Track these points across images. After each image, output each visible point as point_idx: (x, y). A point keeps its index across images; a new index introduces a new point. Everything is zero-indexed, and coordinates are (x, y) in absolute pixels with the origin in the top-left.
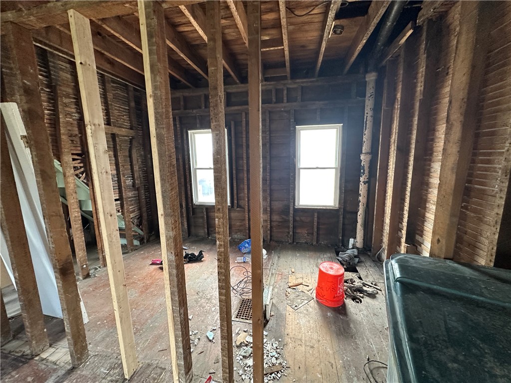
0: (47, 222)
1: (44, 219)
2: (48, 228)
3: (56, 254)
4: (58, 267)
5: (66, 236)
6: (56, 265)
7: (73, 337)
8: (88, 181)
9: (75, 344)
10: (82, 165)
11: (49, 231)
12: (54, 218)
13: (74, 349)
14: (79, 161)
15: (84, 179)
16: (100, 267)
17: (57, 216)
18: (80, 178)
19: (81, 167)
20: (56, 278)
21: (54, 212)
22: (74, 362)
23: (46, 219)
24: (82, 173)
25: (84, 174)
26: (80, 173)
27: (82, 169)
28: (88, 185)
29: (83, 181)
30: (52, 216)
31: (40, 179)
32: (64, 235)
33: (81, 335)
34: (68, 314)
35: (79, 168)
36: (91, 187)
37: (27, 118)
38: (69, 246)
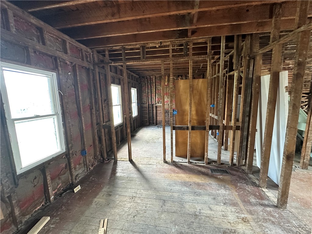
0: (288, 130)
1: (287, 128)
2: (287, 133)
3: (287, 147)
4: (286, 154)
5: (295, 140)
6: (285, 153)
7: (282, 192)
8: (308, 111)
9: (282, 196)
10: (307, 100)
11: (287, 134)
12: (292, 129)
13: (281, 198)
14: (306, 98)
15: (306, 109)
16: (299, 167)
17: (294, 128)
18: (303, 108)
19: (306, 102)
20: (283, 159)
21: (293, 126)
22: (278, 204)
23: (288, 128)
24: (306, 105)
25: (307, 106)
26: (304, 105)
27: (307, 103)
28: (307, 114)
29: (304, 111)
30: (292, 128)
31: (291, 108)
32: (294, 139)
33: (286, 194)
34: (283, 179)
35: (304, 102)
36: (310, 115)
37: (294, 78)
38: (295, 146)
